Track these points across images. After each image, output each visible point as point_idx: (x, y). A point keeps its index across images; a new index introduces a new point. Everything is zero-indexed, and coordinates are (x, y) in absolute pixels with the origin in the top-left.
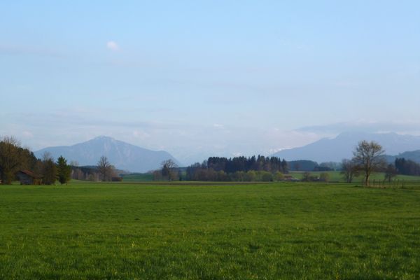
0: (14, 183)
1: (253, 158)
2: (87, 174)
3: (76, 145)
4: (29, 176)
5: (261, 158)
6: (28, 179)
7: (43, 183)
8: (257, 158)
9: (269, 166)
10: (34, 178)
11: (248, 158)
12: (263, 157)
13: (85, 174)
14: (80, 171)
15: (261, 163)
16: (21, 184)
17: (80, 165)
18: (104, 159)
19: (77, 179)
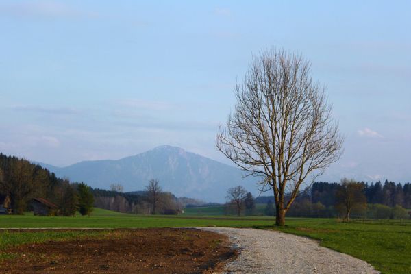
0: (26, 214)
1: (378, 184)
2: (133, 204)
3: (124, 159)
4: (44, 206)
5: (390, 185)
6: (43, 209)
7: (61, 214)
8: (383, 183)
9: (400, 197)
10: (50, 208)
11: (369, 184)
12: (392, 184)
13: (130, 204)
14: (124, 200)
15: (388, 192)
16: (35, 215)
17: (125, 191)
18: (153, 183)
19: (118, 211)
